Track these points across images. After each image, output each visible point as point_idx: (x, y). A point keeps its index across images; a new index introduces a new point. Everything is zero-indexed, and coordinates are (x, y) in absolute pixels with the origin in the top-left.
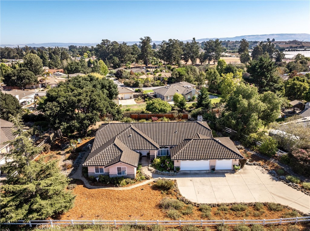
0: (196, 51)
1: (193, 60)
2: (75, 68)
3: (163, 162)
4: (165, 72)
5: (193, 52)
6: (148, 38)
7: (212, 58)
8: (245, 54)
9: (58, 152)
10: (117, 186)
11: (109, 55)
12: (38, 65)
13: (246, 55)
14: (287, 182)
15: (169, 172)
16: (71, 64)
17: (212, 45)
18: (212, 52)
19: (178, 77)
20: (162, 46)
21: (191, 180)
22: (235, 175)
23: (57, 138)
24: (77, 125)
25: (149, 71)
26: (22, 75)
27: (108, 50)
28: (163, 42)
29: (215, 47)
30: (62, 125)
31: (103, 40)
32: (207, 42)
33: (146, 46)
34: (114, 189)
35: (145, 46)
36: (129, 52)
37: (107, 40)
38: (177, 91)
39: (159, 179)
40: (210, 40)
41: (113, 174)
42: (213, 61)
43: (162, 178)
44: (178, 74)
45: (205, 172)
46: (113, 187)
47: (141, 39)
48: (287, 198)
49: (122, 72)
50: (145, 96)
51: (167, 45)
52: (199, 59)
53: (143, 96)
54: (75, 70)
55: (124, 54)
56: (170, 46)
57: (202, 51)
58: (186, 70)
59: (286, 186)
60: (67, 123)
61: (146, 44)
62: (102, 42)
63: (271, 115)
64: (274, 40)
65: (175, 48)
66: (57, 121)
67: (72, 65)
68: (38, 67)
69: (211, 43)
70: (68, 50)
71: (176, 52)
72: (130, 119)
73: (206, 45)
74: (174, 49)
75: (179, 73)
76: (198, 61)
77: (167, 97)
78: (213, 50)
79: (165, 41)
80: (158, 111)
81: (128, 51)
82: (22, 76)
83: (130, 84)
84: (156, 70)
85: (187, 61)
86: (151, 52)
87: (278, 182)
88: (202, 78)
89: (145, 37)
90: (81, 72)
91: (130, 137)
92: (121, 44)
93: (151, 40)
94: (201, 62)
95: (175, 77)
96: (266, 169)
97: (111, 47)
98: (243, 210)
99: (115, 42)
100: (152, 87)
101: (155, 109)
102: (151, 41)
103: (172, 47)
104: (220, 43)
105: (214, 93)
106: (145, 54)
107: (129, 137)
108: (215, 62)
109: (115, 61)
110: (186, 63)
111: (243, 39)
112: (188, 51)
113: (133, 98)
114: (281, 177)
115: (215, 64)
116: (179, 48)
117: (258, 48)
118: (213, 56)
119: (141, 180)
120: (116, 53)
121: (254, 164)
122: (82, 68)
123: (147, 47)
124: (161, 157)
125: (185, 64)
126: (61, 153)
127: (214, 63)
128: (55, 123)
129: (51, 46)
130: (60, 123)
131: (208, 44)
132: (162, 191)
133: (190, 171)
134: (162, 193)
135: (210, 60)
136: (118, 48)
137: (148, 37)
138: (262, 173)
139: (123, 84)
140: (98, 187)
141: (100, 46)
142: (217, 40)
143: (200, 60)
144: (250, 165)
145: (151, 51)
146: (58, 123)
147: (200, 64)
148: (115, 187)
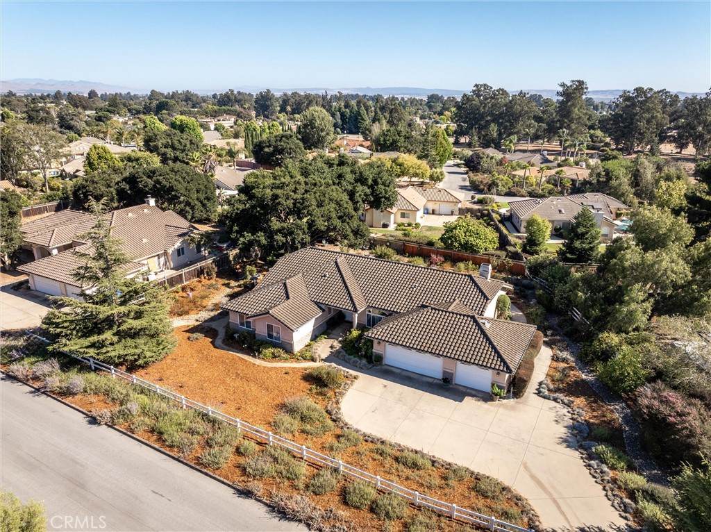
2: (391, 141)
4: (584, 166)
6: (581, 83)
9: (227, 282)
10: (254, 356)
11: (483, 118)
12: (322, 130)
14: (592, 458)
15: (360, 359)
16: (386, 133)
19: (603, 182)
21: (385, 386)
22: (486, 405)
23: (245, 260)
24: (263, 240)
26: (281, 145)
27: (484, 108)
30: (243, 236)
31: (476, 86)
33: (569, 103)
34: (248, 359)
36: (530, 115)
37: (485, 85)
38: (560, 211)
39: (331, 366)
41: (260, 335)
43: (337, 366)
45: (431, 380)
46: (250, 355)
47: (563, 85)
48: (547, 486)
49: (482, 158)
51: (628, 103)
53: (479, 214)
54: (392, 144)
55: (517, 120)
56: (634, 104)
58: (630, 167)
59: (579, 464)
60: (252, 235)
61: (572, 98)
62: (475, 88)
65: (649, 110)
66: (235, 228)
67: (387, 135)
68: (323, 134)
70: (424, 103)
71: (648, 121)
72: (390, 251)
74: (644, 113)
80: (457, 245)
81: (527, 112)
82: (280, 147)
83: (479, 186)
84: (566, 160)
85: (682, 146)
86: (580, 118)
87: (569, 450)
89: (573, 81)
90: (402, 149)
91: (324, 278)
92: (515, 95)
93: (587, 88)
96: (575, 417)
97: (490, 103)
98: (415, 466)
99: (502, 90)
102: (585, 90)
103: (641, 109)
106: (566, 120)
107: (322, 277)
109: (490, 133)
113: (458, 213)
114: (586, 443)
116: (658, 112)
119: (300, 358)
120: (500, 116)
121: (555, 400)
122: (405, 141)
123: (573, 105)
126: (231, 285)
128: (231, 231)
129: (397, 95)
130: (240, 232)
132: (314, 386)
133: (403, 370)
134: (310, 389)
136: (505, 105)
137: (579, 81)
138: (557, 421)
139: (468, 184)
140: (230, 348)
141: (468, 98)
144: (545, 397)
145: (581, 115)
146: (237, 232)
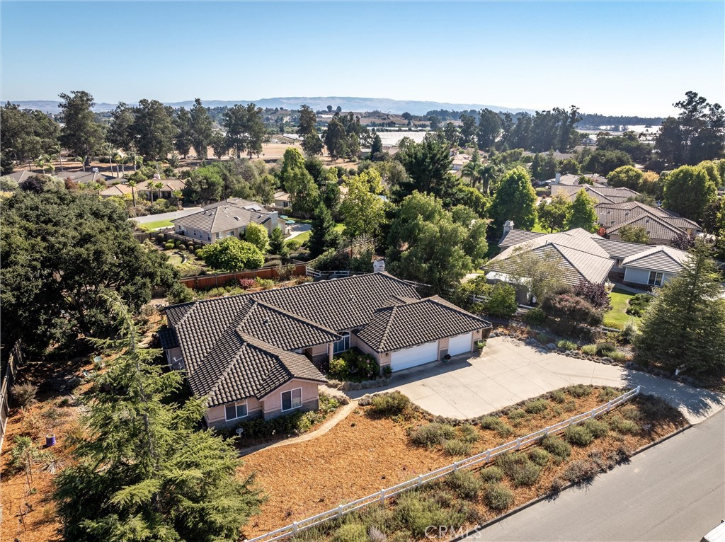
0: (205, 130)
1: (201, 150)
3: (352, 363)
4: (159, 178)
5: (200, 132)
6: (84, 94)
7: (245, 144)
8: (314, 136)
10: (295, 435)
13: (316, 139)
14: (563, 350)
15: (375, 379)
17: (243, 117)
18: (243, 132)
19: (205, 189)
20: (117, 117)
22: (483, 358)
25: (114, 178)
28: (119, 107)
29: (248, 121)
30: (54, 326)
32: (231, 110)
33: (80, 116)
34: (293, 442)
35: (77, 114)
36: (30, 130)
38: (236, 218)
39: (369, 397)
40: (236, 106)
41: (272, 412)
42: (246, 153)
43: (372, 395)
44: (205, 181)
45: (433, 365)
46: (287, 438)
47: (63, 96)
49: (44, 183)
50: (161, 237)
51: (137, 115)
52: (212, 147)
53: (154, 238)
56: (144, 116)
57: (219, 130)
59: (562, 357)
61: (81, 110)
63: (475, 247)
64: (339, 109)
65: (159, 121)
69: (239, 110)
71: (163, 132)
73: (227, 115)
74: (156, 123)
75: (206, 178)
76: (210, 153)
77: (217, 235)
78: (247, 128)
79: (124, 104)
81: (25, 127)
85: (184, 151)
87: (549, 354)
88: (267, 188)
89: (74, 93)
91: (267, 324)
93: (92, 99)
94: (219, 154)
95: (199, 190)
96: (518, 338)
100: (149, 216)
101: (235, 262)
102: (91, 102)
103: (151, 120)
104: (257, 113)
105: (304, 218)
106: (81, 134)
107: (264, 324)
108: (251, 155)
110: (183, 156)
111: (303, 106)
112: (186, 129)
114: (549, 345)
115: (251, 158)
116: (167, 122)
117: (337, 125)
118: (245, 141)
119: (333, 409)
123: (84, 117)
124: (342, 355)
125: (182, 159)
126: (69, 402)
127: (249, 157)
131: (233, 113)
132: (393, 417)
133: (408, 369)
134: (395, 421)
135: (240, 149)
138: (518, 345)
140: (252, 448)
142: (251, 106)
143: (216, 149)
145: (96, 128)
147: (216, 158)
148: (290, 437)
